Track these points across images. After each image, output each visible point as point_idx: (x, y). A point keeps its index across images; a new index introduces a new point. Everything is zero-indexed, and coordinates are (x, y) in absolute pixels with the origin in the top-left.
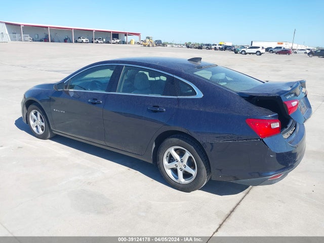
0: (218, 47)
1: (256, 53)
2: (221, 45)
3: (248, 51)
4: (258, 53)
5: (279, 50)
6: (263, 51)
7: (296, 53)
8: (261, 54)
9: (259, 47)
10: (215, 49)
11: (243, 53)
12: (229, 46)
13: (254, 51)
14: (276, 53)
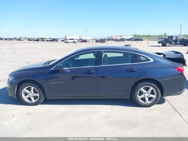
0: (48, 39)
1: (73, 42)
2: (50, 38)
3: (69, 41)
4: (74, 42)
5: (81, 40)
6: (76, 41)
7: (89, 41)
8: (76, 43)
9: (74, 39)
10: (47, 41)
11: (66, 42)
12: (55, 39)
13: (72, 41)
14: (81, 42)
